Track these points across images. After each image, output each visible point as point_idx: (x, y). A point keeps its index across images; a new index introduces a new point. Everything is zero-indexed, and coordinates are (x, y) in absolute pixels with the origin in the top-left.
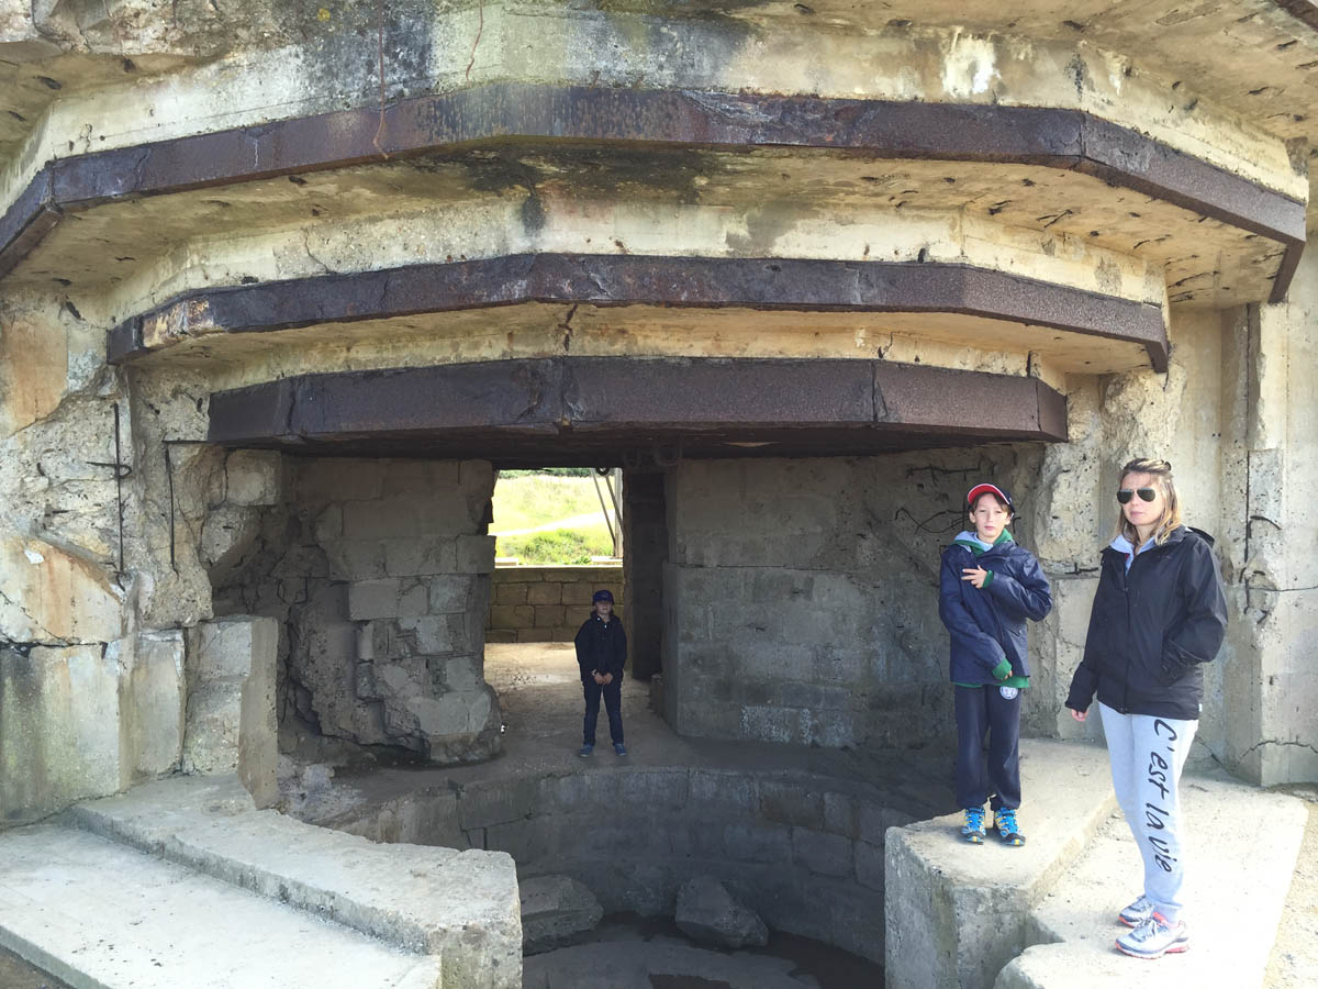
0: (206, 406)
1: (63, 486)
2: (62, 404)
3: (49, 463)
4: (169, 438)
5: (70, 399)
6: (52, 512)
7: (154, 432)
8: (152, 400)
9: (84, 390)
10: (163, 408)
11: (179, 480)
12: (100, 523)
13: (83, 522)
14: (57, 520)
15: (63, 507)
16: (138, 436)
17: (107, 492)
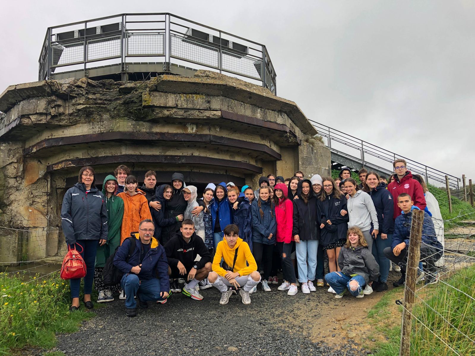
0: (65, 180)
1: (36, 196)
2: (38, 180)
3: (34, 192)
4: (57, 187)
5: (39, 179)
6: (33, 202)
7: (54, 186)
8: (54, 179)
9: (42, 177)
10: (56, 181)
11: (58, 196)
12: (43, 204)
13: (39, 204)
14: (34, 203)
15: (36, 201)
16: (51, 187)
17: (45, 198)
